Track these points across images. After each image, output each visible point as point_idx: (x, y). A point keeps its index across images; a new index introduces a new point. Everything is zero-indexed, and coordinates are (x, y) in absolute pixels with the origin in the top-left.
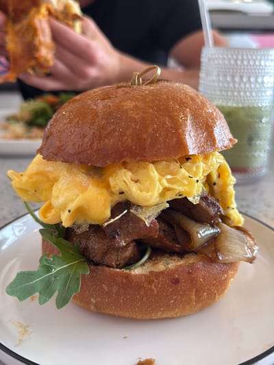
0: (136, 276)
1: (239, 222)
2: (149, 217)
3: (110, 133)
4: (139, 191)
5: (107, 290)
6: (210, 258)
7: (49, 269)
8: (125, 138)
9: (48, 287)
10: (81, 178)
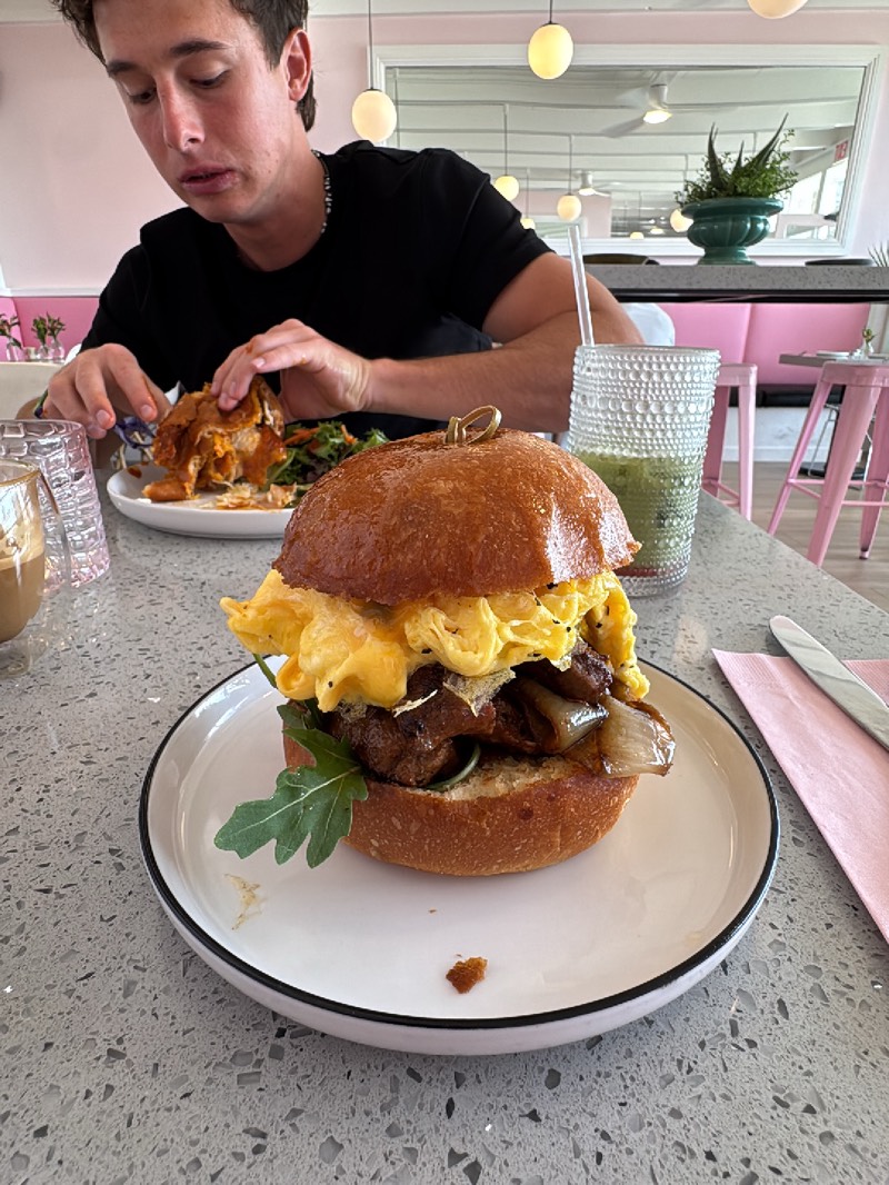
0: (452, 804)
1: (641, 689)
2: (478, 699)
3: (405, 542)
4: (459, 651)
5: (400, 828)
6: (590, 771)
7: (293, 793)
8: (436, 551)
9: (292, 828)
10: (353, 620)
